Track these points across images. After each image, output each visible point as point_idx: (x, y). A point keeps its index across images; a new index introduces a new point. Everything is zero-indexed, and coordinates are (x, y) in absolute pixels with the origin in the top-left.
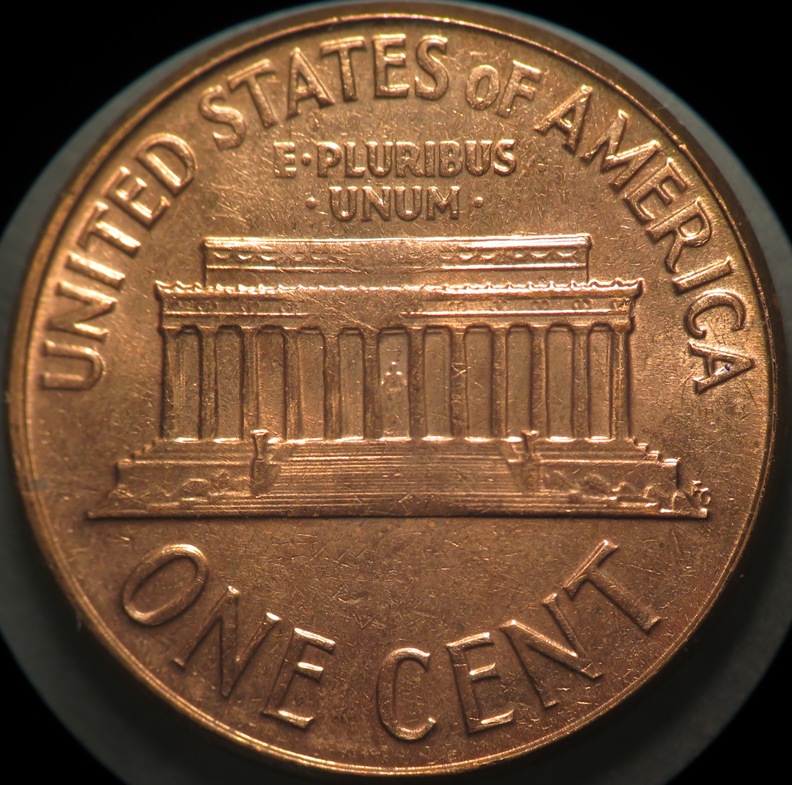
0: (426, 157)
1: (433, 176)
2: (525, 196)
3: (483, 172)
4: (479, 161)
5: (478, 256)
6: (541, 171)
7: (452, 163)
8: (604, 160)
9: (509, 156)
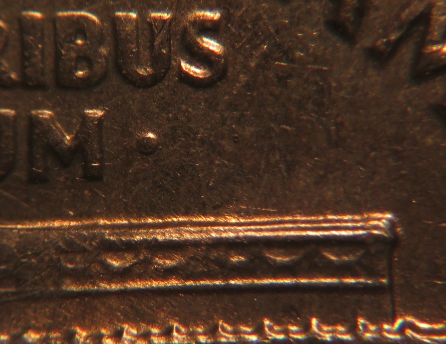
0: (24, 46)
1: (40, 86)
2: (249, 131)
3: (155, 79)
4: (146, 54)
5: (148, 262)
6: (282, 79)
7: (85, 59)
8: (419, 55)
9: (212, 45)
